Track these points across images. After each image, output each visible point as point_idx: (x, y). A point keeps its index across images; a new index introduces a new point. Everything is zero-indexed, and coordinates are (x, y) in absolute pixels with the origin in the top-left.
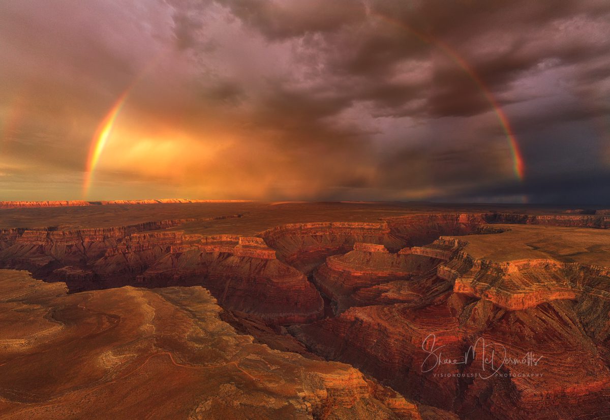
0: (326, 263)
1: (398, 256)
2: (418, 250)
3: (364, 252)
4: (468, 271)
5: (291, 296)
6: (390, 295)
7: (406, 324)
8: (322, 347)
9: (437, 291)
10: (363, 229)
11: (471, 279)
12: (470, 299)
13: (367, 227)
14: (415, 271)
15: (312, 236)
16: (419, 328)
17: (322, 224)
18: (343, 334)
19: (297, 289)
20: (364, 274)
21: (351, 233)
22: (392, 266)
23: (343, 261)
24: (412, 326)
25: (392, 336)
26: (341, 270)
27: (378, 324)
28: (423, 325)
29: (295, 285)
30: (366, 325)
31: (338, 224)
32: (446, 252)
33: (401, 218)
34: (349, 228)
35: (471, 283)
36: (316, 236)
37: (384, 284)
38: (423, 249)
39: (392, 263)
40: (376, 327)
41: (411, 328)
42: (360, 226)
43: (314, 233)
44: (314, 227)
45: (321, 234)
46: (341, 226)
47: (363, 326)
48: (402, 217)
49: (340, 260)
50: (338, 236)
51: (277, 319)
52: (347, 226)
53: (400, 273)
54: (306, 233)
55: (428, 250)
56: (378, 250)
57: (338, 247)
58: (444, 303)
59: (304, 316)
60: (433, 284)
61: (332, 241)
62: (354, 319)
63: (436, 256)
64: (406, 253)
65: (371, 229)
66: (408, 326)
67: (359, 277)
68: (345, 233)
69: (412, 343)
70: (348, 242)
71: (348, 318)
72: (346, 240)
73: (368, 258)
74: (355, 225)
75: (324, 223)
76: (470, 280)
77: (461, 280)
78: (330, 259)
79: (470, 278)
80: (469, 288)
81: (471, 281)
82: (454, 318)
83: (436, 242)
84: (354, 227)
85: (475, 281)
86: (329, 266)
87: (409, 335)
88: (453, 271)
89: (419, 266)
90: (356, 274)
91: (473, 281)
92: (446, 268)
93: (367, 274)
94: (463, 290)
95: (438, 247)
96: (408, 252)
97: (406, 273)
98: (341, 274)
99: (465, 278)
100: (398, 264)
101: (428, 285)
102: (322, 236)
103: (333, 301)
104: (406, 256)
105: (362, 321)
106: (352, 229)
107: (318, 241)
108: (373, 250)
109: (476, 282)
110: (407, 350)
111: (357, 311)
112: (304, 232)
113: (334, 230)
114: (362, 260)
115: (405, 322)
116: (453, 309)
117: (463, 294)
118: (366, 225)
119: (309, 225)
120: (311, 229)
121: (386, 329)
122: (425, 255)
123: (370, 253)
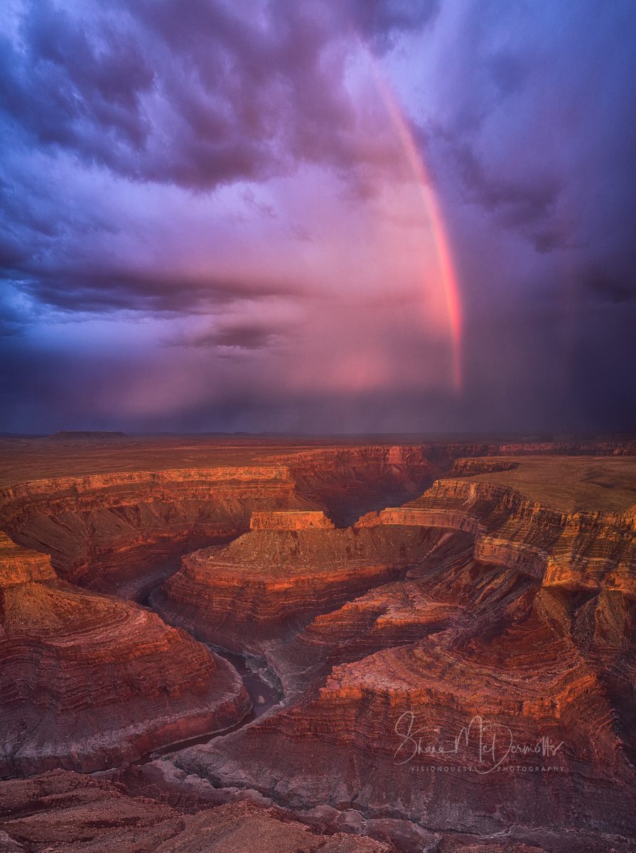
0: (185, 573)
1: (356, 531)
2: (395, 516)
3: (280, 532)
4: (557, 539)
5: (139, 675)
6: (395, 616)
7: (489, 675)
8: (305, 779)
9: (493, 590)
10: (237, 482)
11: (568, 555)
12: (574, 597)
13: (246, 477)
14: (398, 560)
15: (111, 510)
16: (524, 679)
17: (131, 478)
18: (346, 736)
19: (148, 652)
20: (296, 582)
21: (210, 495)
22: (350, 557)
23: (231, 559)
24: (504, 677)
25: (473, 710)
26: (235, 584)
27: (429, 692)
28: (526, 670)
29: (136, 645)
30: (398, 701)
31: (175, 475)
32: (452, 513)
33: (295, 458)
34: (204, 483)
35: (571, 562)
36: (121, 509)
37: (365, 597)
38: (403, 510)
39: (348, 549)
40: (425, 699)
41: (508, 683)
42: (228, 477)
43: (116, 502)
44: (110, 484)
45: (133, 503)
46: (181, 480)
47: (393, 704)
48: (297, 455)
49: (224, 559)
50: (179, 506)
51: (125, 744)
52: (197, 478)
53: (373, 569)
54: (93, 504)
55: (416, 512)
56: (311, 524)
57: (185, 533)
58: (529, 614)
59: (205, 715)
60: (473, 578)
61: (167, 518)
62: (360, 695)
63: (433, 523)
64: (371, 525)
65: (256, 481)
66: (496, 679)
67: (286, 593)
68: (194, 496)
69: (525, 714)
70: (209, 516)
71: (343, 694)
72: (201, 514)
73: (293, 545)
74: (219, 473)
75: (135, 474)
76: (567, 557)
77: (554, 559)
78: (194, 561)
79: (567, 552)
80: (569, 574)
81: (569, 559)
82: (565, 639)
83: (428, 494)
84: (214, 479)
85: (578, 556)
86: (199, 578)
87: (511, 698)
88: (516, 545)
89: (403, 548)
90: (277, 587)
91: (574, 558)
92: (497, 542)
93: (303, 581)
94: (559, 579)
95: (435, 503)
96: (375, 522)
97: (383, 567)
98: (239, 593)
99: (557, 553)
100: (361, 550)
101: (464, 582)
102: (137, 509)
103: (250, 657)
104: (372, 529)
105: (386, 695)
106: (212, 484)
107: (129, 520)
108: (298, 526)
109: (580, 560)
110: (520, 732)
111: (357, 674)
112: (89, 499)
113: (166, 491)
114: (281, 553)
115: (485, 671)
116: (553, 622)
117: (559, 588)
118: (243, 474)
119: (97, 482)
120: (103, 490)
121: (452, 698)
122: (408, 523)
123: (294, 534)
